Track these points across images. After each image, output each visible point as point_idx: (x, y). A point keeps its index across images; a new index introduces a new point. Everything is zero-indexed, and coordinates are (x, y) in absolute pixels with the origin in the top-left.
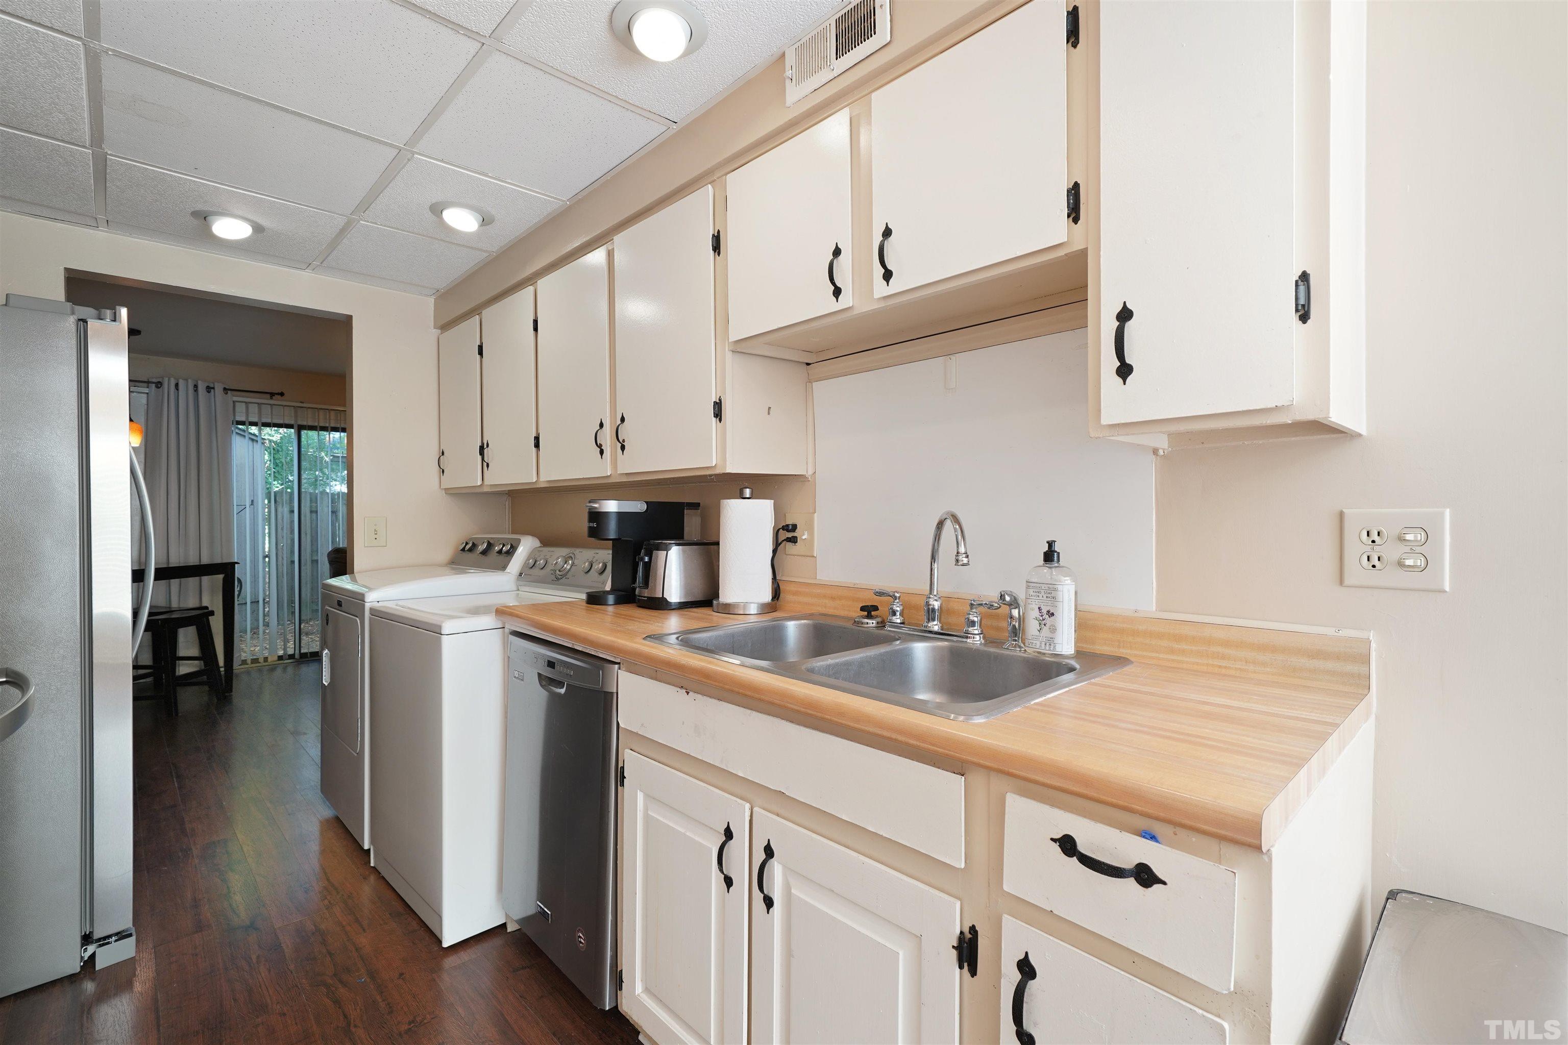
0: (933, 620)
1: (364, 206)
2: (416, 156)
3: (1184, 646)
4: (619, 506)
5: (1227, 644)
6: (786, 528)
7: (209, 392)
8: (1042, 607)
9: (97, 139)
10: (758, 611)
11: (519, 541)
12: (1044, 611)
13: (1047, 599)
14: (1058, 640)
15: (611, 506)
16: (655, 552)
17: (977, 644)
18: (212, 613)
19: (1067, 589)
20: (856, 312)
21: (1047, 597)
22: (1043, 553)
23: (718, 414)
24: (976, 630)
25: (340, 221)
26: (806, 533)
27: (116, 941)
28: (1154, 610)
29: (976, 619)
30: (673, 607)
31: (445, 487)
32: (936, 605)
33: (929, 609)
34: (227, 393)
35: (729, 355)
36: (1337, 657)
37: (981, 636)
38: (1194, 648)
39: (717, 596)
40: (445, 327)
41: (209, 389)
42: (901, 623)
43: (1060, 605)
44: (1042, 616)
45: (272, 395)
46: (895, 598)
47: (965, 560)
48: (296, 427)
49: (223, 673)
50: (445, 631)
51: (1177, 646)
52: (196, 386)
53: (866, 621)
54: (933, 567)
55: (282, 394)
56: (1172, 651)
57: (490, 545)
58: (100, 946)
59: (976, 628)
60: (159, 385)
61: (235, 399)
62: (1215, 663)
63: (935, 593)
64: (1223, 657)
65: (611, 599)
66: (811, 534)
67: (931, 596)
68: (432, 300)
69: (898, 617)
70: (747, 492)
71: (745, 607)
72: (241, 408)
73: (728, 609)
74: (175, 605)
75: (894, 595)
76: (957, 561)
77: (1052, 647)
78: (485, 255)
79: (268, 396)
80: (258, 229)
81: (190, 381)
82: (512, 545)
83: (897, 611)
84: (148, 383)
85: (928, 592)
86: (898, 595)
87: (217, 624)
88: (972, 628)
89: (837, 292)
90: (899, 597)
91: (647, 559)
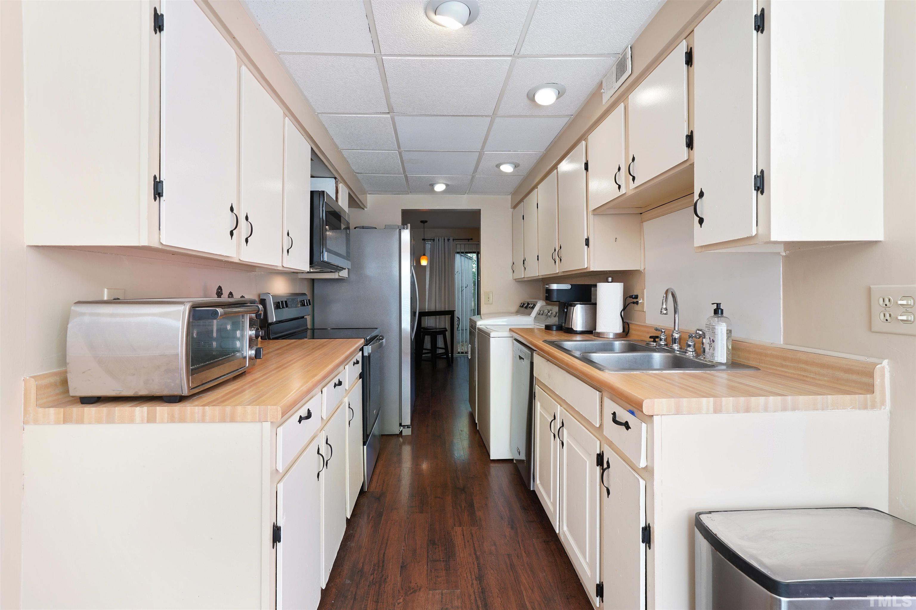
0: (675, 343)
1: (476, 170)
2: (485, 152)
3: (787, 363)
4: (557, 287)
5: (806, 363)
6: (631, 297)
7: (448, 241)
8: (711, 338)
9: (404, 172)
10: (613, 337)
11: (537, 302)
12: (711, 339)
13: (713, 333)
14: (716, 355)
15: (555, 287)
16: (569, 307)
17: (691, 356)
18: (447, 331)
19: (721, 329)
20: (627, 195)
21: (712, 332)
22: (713, 310)
23: (587, 244)
24: (690, 349)
25: (470, 177)
26: (641, 299)
27: (407, 428)
28: (782, 343)
29: (691, 343)
30: (578, 333)
31: (515, 278)
32: (677, 336)
33: (673, 338)
34: (454, 241)
35: (591, 217)
36: (858, 373)
37: (694, 352)
38: (792, 364)
39: (595, 329)
40: (515, 207)
41: (448, 240)
42: (664, 345)
43: (716, 336)
44: (710, 342)
45: (469, 240)
46: (662, 332)
47: (665, 312)
48: (477, 252)
49: (450, 356)
50: (491, 336)
51: (784, 363)
52: (444, 239)
53: (652, 343)
54: (675, 316)
55: (472, 239)
56: (782, 366)
57: (528, 304)
58: (404, 428)
59: (691, 348)
60: (434, 240)
61: (457, 243)
62: (801, 374)
63: (677, 330)
64: (805, 370)
65: (554, 328)
66: (643, 300)
67: (675, 331)
68: (510, 197)
69: (663, 342)
70: (610, 279)
71: (607, 335)
72: (458, 246)
73: (599, 335)
74: (438, 327)
75: (661, 330)
76: (661, 312)
77: (713, 358)
78: (523, 177)
79: (467, 240)
80: (447, 185)
81: (442, 237)
82: (534, 304)
83: (663, 339)
84: (431, 240)
85: (673, 329)
86: (663, 330)
87: (448, 334)
88: (689, 348)
89: (619, 187)
90: (664, 332)
91: (566, 310)
